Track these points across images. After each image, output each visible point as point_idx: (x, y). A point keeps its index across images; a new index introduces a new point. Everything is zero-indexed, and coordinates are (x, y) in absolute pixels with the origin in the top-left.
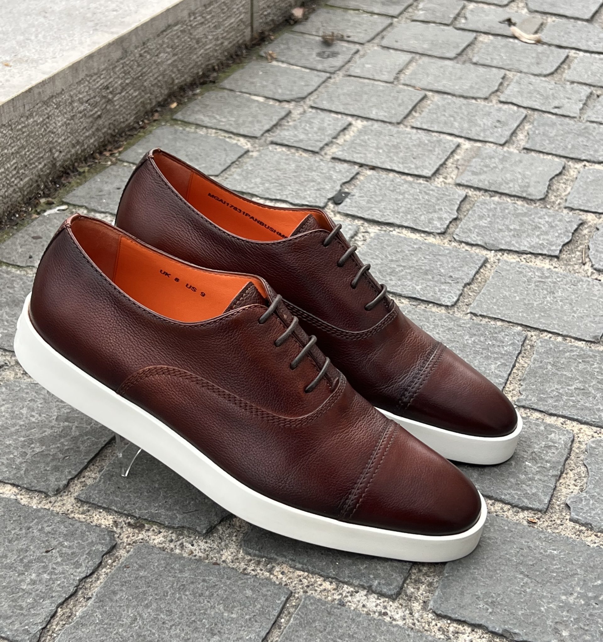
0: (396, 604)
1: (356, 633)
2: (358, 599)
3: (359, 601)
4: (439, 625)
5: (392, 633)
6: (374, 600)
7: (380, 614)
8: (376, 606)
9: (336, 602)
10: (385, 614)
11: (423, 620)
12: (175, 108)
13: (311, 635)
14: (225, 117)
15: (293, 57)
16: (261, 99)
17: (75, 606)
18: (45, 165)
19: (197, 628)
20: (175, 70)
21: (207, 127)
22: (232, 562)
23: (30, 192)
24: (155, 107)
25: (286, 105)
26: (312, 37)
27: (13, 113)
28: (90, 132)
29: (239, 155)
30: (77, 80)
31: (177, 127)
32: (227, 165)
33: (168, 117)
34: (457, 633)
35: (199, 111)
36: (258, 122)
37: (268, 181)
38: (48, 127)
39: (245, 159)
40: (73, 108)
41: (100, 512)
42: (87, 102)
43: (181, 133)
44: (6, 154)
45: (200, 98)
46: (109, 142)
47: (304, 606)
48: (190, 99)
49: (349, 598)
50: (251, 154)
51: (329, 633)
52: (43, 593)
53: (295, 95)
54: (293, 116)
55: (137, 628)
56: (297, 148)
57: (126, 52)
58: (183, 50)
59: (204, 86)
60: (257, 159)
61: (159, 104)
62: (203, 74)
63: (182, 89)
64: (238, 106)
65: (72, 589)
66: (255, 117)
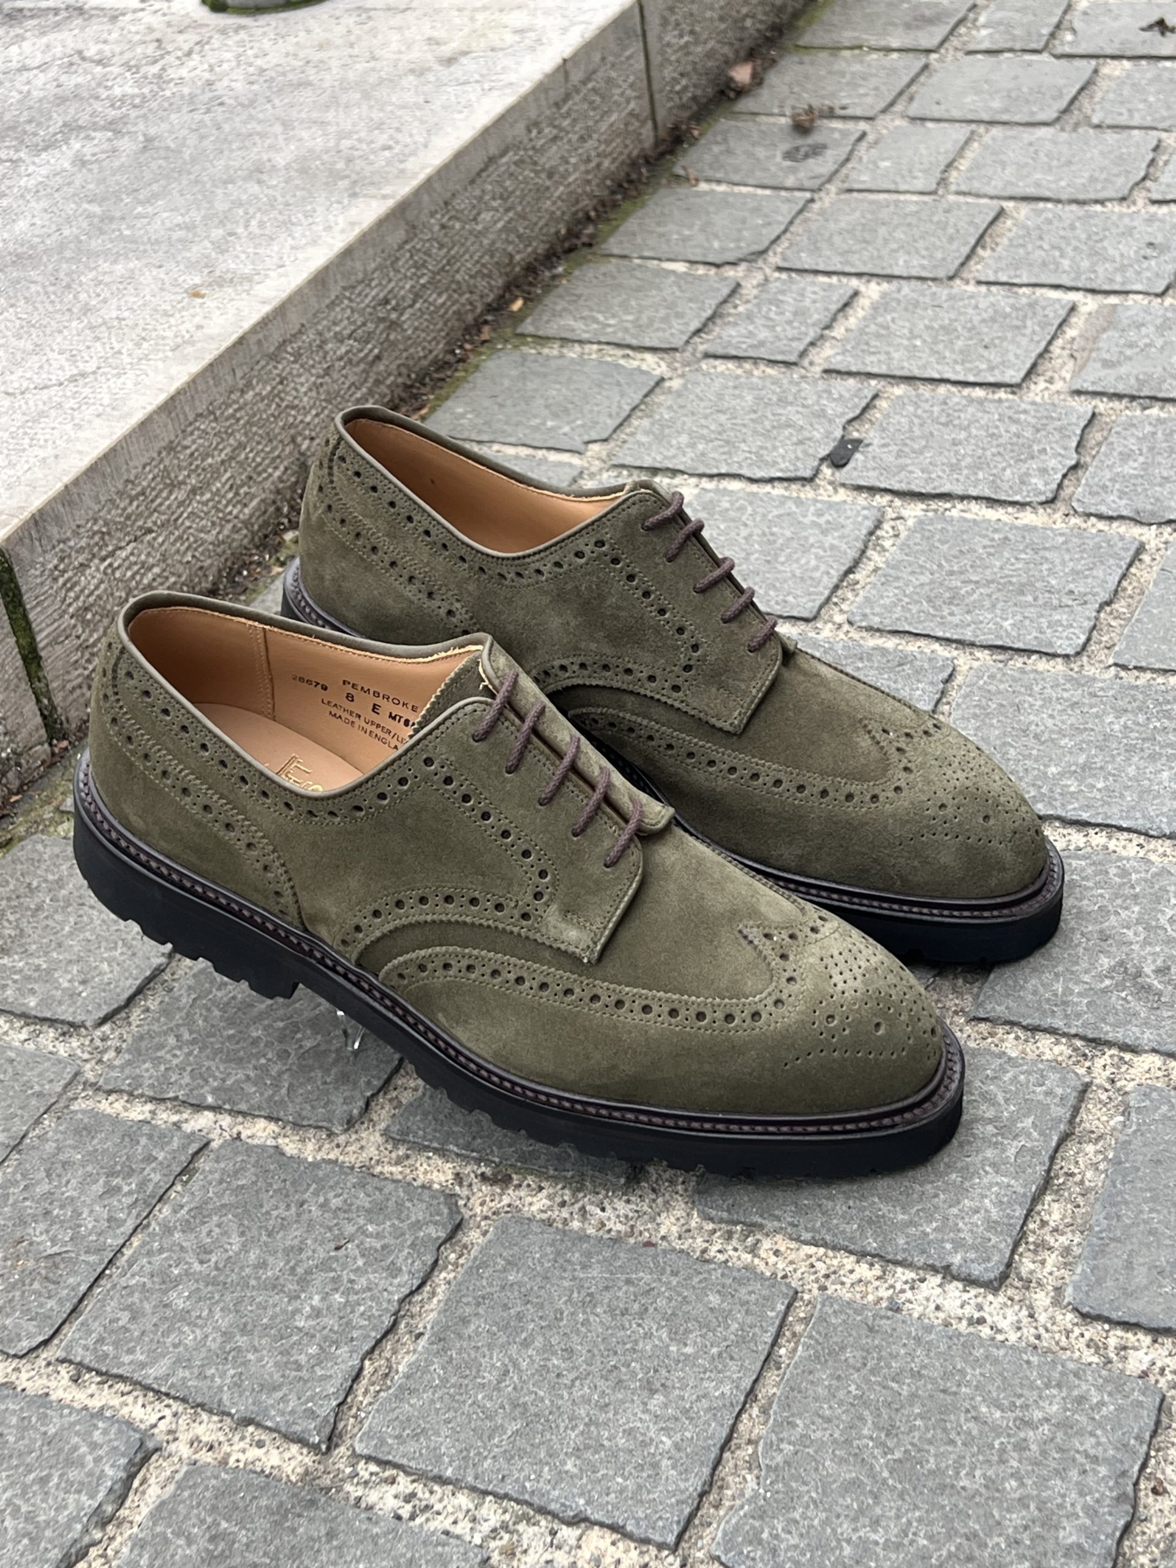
0: (1001, 1298)
1: (925, 1367)
2: (926, 1294)
3: (928, 1299)
4: (1087, 1335)
5: (996, 1361)
6: (957, 1294)
7: (971, 1322)
8: (962, 1307)
9: (884, 1304)
10: (981, 1321)
11: (1055, 1328)
12: (520, 310)
13: (839, 1378)
14: (614, 316)
15: (737, 170)
16: (680, 267)
17: (395, 1352)
18: (286, 469)
19: (620, 1381)
20: (512, 237)
21: (581, 342)
22: (680, 1238)
23: (266, 524)
24: (482, 314)
25: (730, 272)
26: (772, 120)
27: (215, 390)
28: (364, 390)
29: (645, 391)
30: (327, 301)
31: (525, 349)
32: (624, 414)
33: (509, 331)
34: (1125, 1348)
35: (565, 309)
36: (679, 315)
37: (703, 437)
38: (282, 400)
39: (659, 398)
40: (326, 353)
41: (429, 1158)
42: (350, 337)
43: (536, 361)
44: (210, 465)
45: (564, 282)
46: (402, 399)
47: (823, 1319)
48: (548, 288)
49: (909, 1294)
50: (667, 384)
51: (872, 1372)
52: (335, 1333)
53: (746, 248)
54: (744, 291)
55: (510, 1389)
56: (756, 360)
57: (414, 227)
58: (522, 198)
59: (572, 255)
60: (679, 394)
61: (490, 308)
62: (569, 231)
63: (530, 269)
64: (638, 289)
65: (387, 1321)
66: (671, 306)
